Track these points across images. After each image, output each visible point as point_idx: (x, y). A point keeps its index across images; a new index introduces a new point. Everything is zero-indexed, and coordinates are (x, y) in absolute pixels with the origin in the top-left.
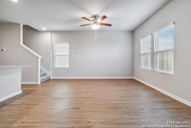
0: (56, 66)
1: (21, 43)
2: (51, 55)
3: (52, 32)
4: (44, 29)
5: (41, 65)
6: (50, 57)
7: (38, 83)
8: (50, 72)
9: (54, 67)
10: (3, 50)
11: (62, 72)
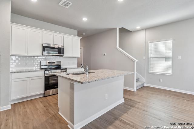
0: (151, 71)
1: (118, 47)
2: (144, 58)
3: (146, 29)
4: (138, 28)
5: (136, 71)
6: (144, 59)
7: (134, 90)
8: (144, 78)
9: (149, 71)
10: (104, 54)
11: (161, 80)
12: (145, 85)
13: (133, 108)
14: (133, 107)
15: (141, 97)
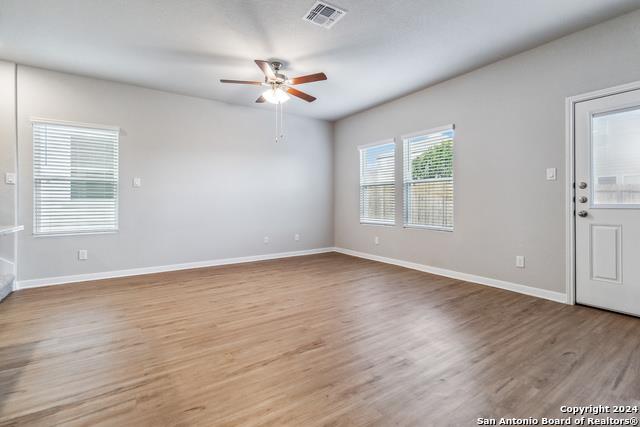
0: (43, 230)
6: (11, 184)
11: (84, 253)
12: (17, 286)
13: (28, 367)
14: (26, 362)
15: (32, 324)
